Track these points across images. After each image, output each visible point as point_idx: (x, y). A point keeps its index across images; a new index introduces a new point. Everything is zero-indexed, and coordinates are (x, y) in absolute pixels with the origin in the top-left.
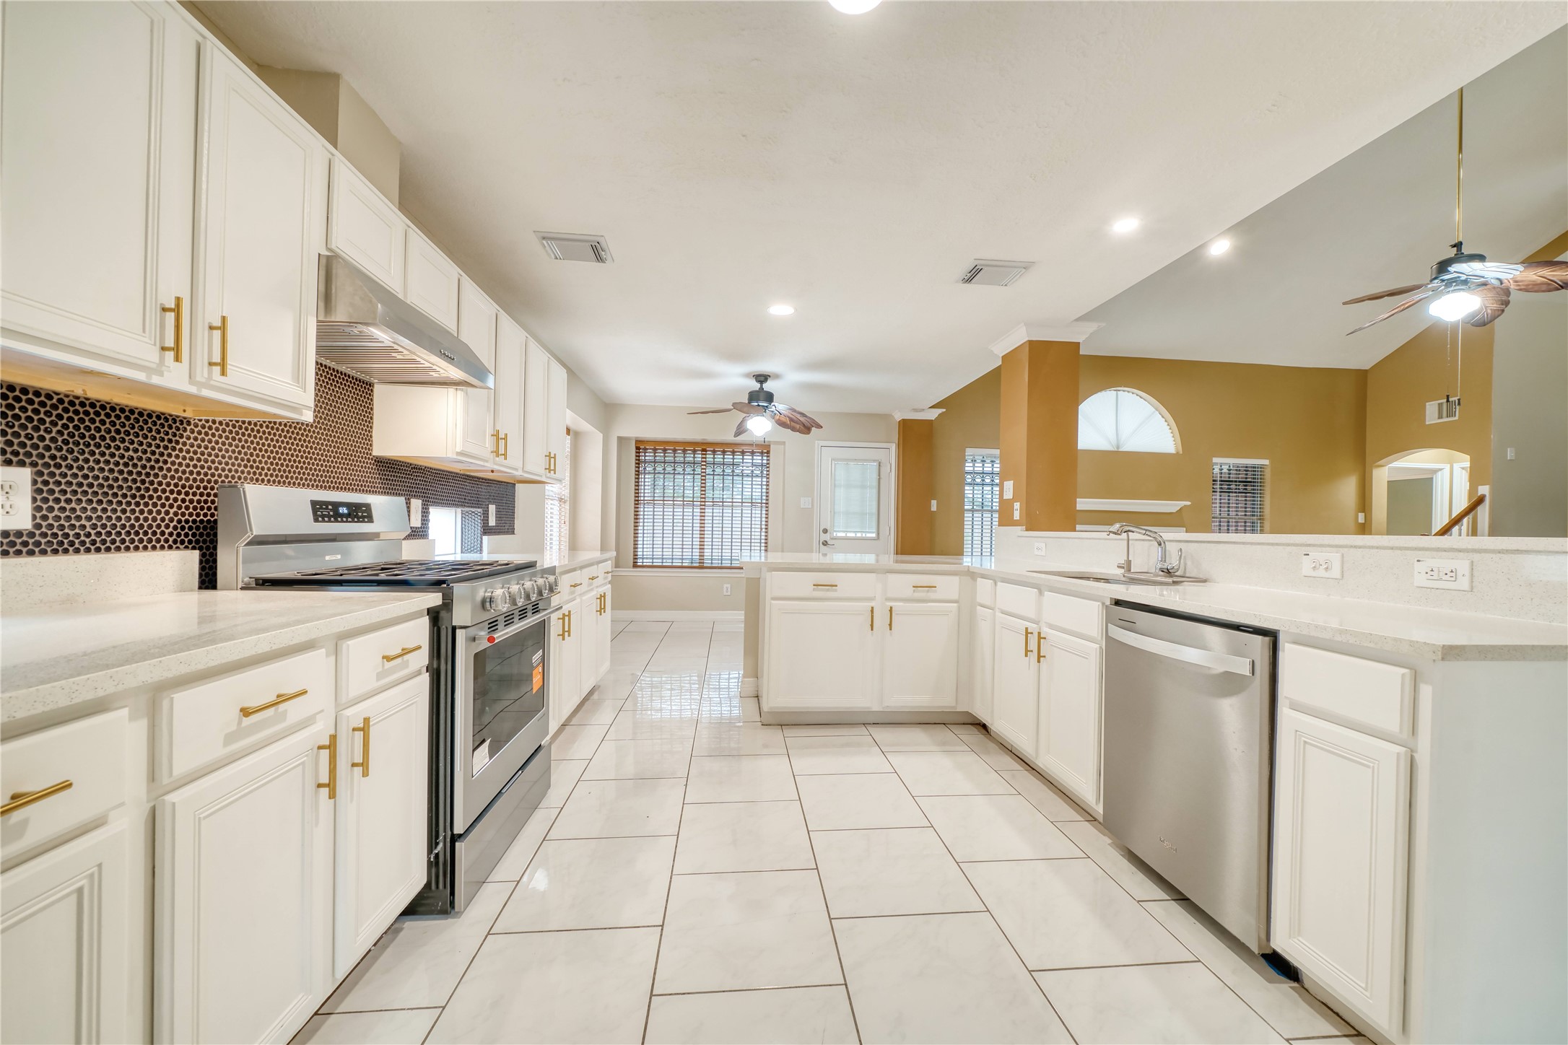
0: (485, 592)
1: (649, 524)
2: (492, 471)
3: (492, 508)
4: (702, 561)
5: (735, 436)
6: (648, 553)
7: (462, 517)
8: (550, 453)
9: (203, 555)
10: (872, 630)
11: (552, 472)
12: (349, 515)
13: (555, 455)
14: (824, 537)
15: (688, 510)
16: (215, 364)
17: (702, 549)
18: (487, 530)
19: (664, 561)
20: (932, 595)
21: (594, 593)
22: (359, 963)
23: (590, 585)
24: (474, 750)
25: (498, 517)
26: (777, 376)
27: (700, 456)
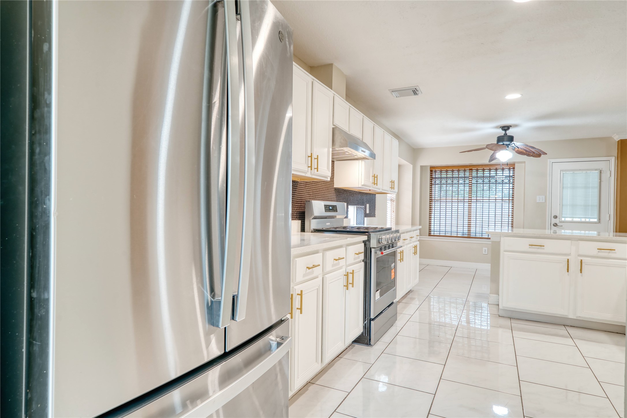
0: (380, 237)
1: (438, 212)
2: (370, 190)
3: (368, 205)
4: (469, 234)
5: (489, 162)
6: (437, 228)
7: (357, 209)
8: (392, 180)
9: (302, 222)
10: (568, 271)
11: (393, 189)
12: (332, 210)
13: (394, 181)
14: (554, 221)
15: (461, 205)
16: (316, 169)
17: (469, 226)
18: (366, 215)
19: (447, 233)
20: (612, 255)
21: (412, 244)
22: (345, 350)
23: (411, 240)
24: (376, 291)
25: (370, 210)
26: (516, 126)
27: (468, 173)
